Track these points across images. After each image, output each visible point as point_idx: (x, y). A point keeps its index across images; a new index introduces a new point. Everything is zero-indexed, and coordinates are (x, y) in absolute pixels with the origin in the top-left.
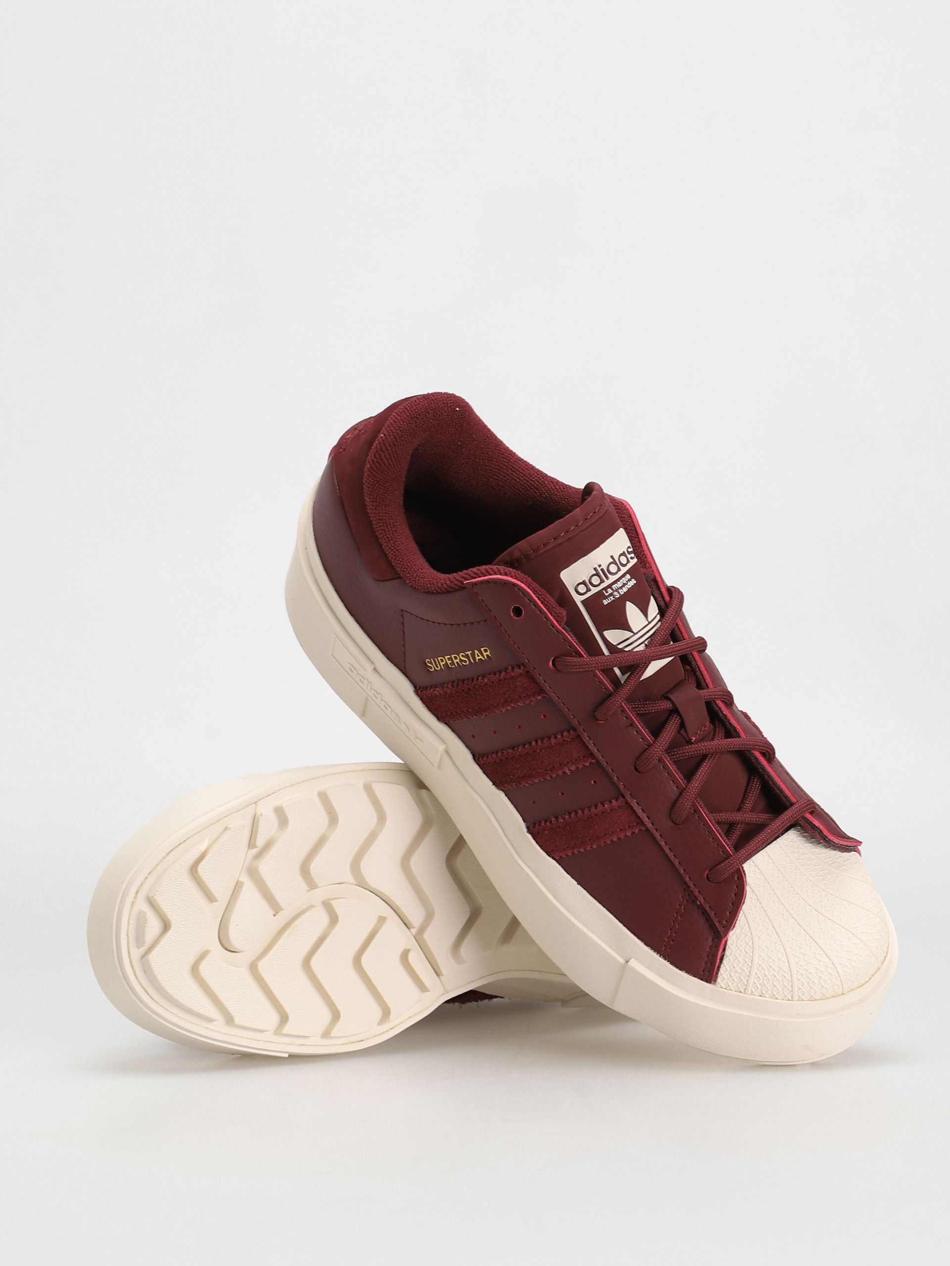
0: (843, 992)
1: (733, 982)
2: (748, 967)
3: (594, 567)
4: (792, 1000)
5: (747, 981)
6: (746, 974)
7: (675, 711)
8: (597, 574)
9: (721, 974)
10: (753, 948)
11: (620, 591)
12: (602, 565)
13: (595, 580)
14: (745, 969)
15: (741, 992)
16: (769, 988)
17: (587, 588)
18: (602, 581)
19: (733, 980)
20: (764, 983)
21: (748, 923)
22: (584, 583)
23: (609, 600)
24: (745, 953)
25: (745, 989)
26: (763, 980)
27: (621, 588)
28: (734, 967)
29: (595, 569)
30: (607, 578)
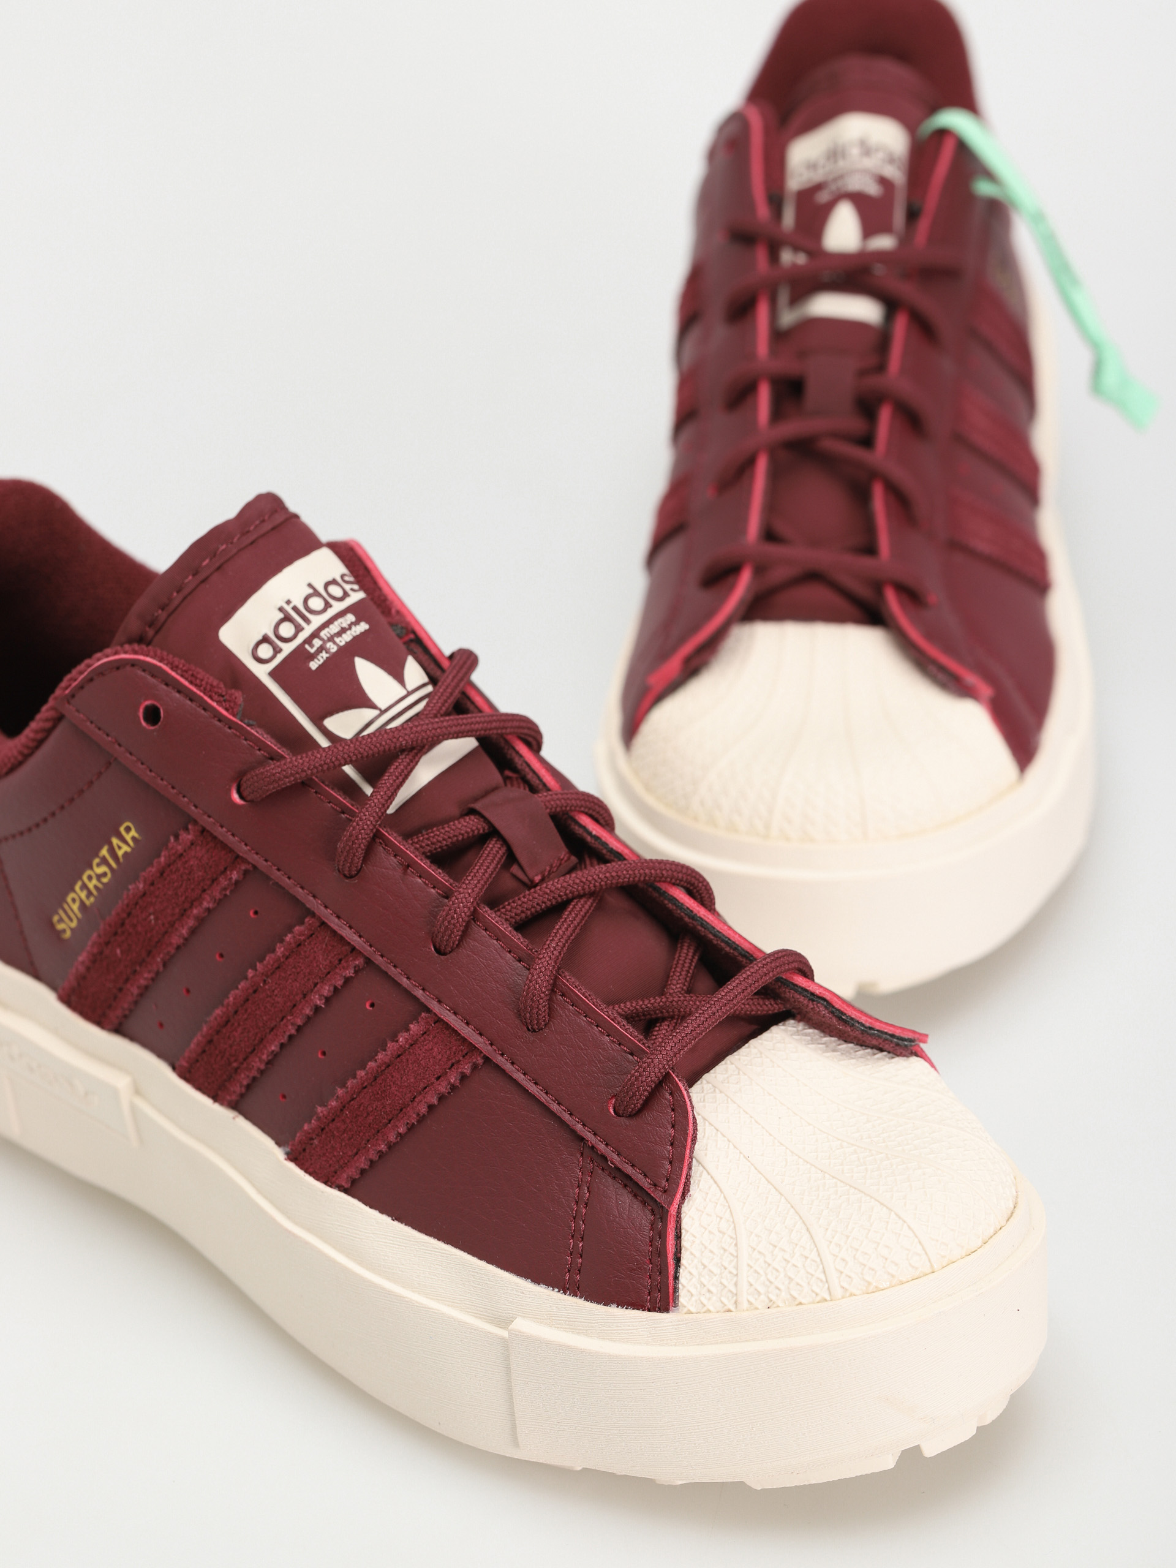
0: (932, 1266)
1: (708, 1295)
2: (732, 1258)
3: (279, 606)
4: (831, 1300)
5: (736, 1284)
6: (730, 1273)
7: (493, 833)
8: (287, 618)
9: (684, 1286)
10: (733, 1222)
11: (337, 640)
12: (292, 599)
13: (286, 630)
14: (726, 1264)
15: (729, 1311)
16: (782, 1287)
17: (274, 649)
18: (299, 629)
19: (709, 1291)
20: (768, 1280)
21: (715, 1182)
22: (265, 639)
23: (319, 660)
24: (721, 1235)
25: (736, 1302)
26: (766, 1274)
27: (339, 634)
28: (705, 1267)
29: (281, 609)
30: (307, 621)
